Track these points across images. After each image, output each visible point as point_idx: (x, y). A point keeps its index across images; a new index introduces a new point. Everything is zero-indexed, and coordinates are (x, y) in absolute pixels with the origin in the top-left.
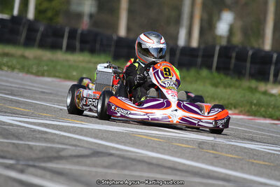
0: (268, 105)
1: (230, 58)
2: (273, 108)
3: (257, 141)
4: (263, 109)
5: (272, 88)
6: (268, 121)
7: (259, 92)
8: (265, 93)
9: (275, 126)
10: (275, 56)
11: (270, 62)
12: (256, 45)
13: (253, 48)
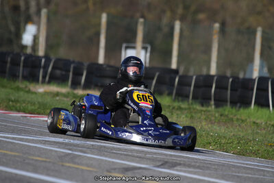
1: (6, 63)
10: (43, 60)
11: (39, 66)
13: (25, 54)
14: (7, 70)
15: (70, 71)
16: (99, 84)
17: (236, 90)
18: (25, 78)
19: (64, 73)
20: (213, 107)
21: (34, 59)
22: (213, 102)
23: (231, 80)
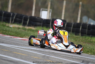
0: (9, 31)
2: (11, 32)
3: (5, 43)
4: (7, 32)
5: (11, 25)
6: (9, 36)
7: (6, 26)
8: (8, 27)
9: (11, 38)
10: (12, 14)
11: (10, 16)
12: (5, 10)
13: (4, 11)
15: (22, 19)
16: (34, 25)
17: (90, 30)
18: (4, 21)
19: (20, 19)
20: (80, 35)
22: (80, 34)
23: (88, 25)
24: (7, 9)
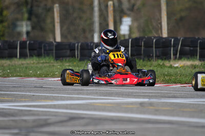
1: (141, 46)
7: (166, 67)
8: (171, 67)
10: (173, 40)
14: (142, 52)
15: (197, 47)
18: (158, 57)
19: (192, 48)
21: (164, 40)
24: (160, 32)
